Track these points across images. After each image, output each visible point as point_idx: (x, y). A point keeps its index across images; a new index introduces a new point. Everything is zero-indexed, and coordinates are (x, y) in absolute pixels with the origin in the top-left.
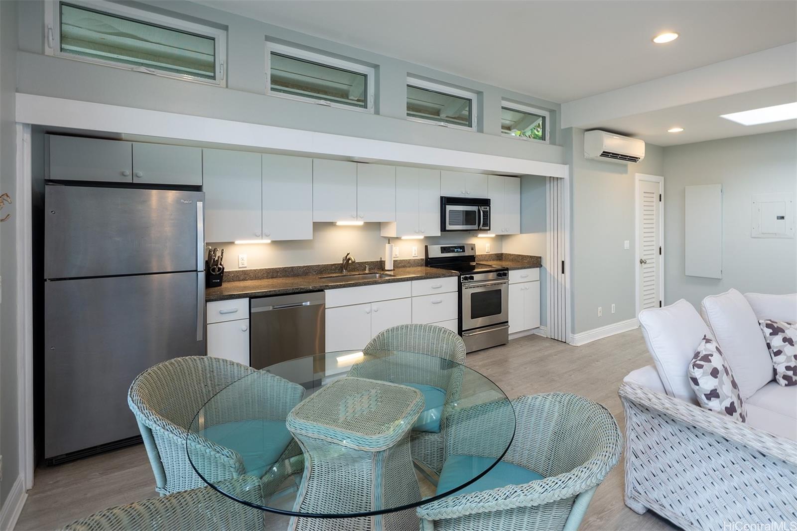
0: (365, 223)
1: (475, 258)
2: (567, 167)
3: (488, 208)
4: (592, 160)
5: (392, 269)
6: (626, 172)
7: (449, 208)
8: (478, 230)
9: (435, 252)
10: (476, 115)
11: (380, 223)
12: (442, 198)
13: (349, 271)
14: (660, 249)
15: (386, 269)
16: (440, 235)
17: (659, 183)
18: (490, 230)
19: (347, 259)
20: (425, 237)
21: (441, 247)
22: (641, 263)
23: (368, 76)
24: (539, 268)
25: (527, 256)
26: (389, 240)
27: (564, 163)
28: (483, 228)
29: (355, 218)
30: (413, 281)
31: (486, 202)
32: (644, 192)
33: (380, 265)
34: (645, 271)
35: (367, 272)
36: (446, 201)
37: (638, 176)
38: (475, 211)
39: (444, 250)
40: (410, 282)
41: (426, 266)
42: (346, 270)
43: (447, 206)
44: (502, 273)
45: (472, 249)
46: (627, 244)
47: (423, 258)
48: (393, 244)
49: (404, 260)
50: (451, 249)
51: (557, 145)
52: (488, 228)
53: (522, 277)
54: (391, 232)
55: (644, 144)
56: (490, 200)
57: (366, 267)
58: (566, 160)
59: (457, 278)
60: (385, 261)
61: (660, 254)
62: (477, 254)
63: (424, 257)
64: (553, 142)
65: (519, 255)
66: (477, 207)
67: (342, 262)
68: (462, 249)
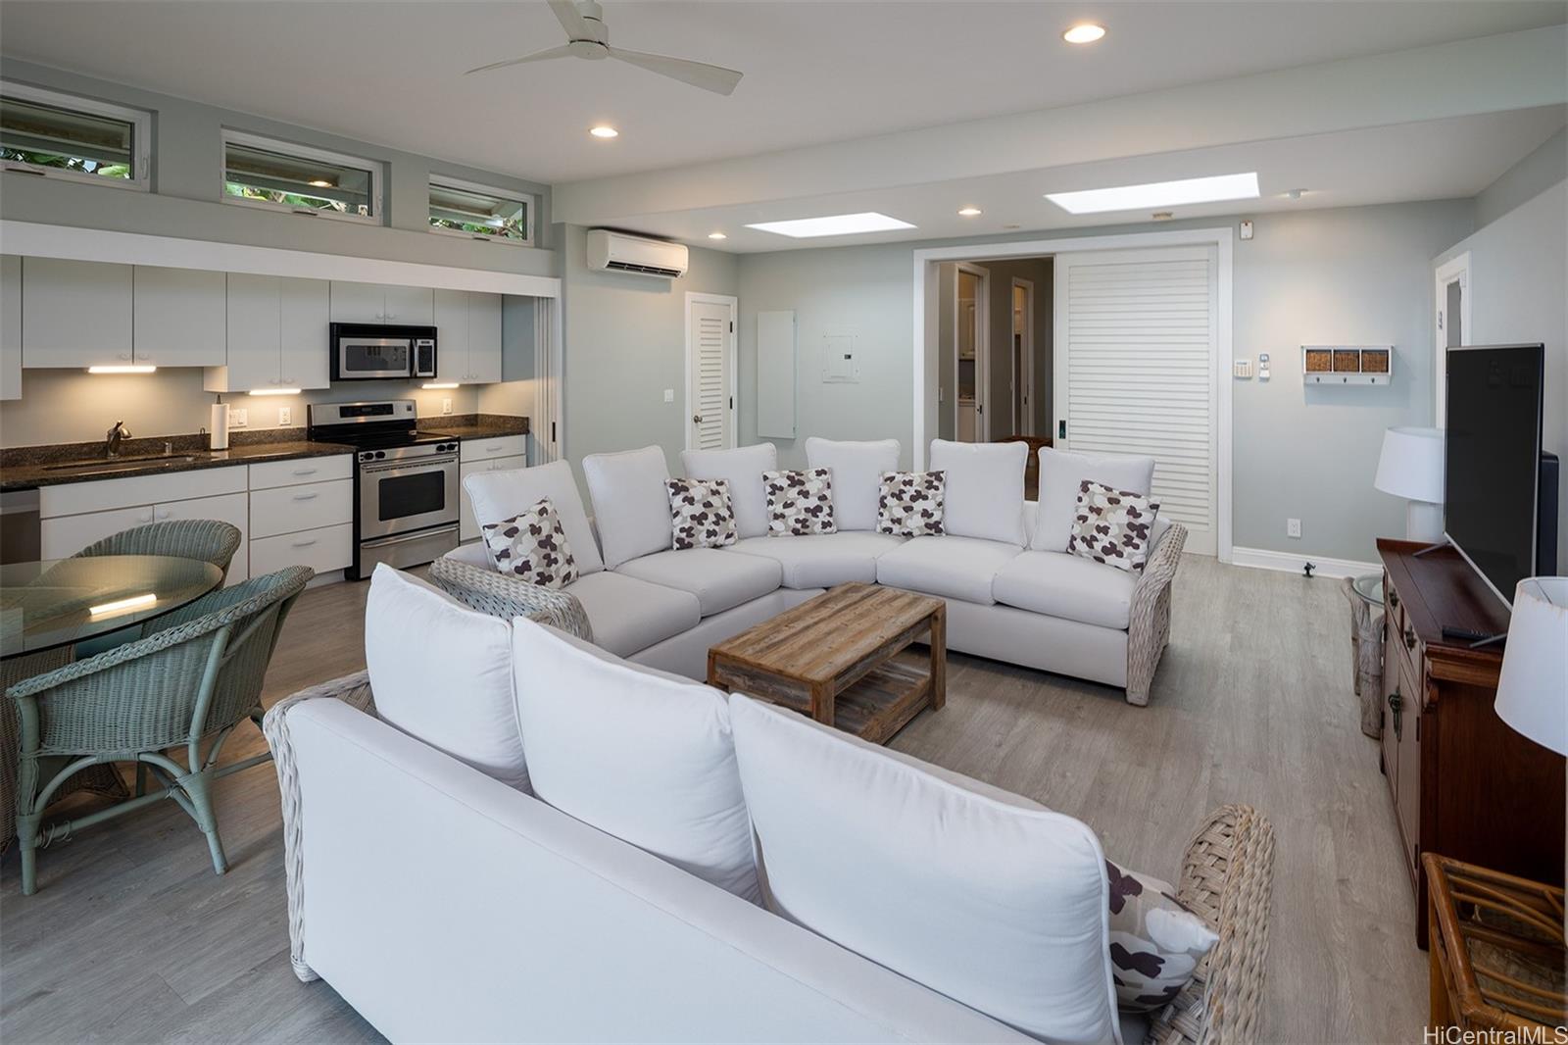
0: (158, 368)
1: (415, 423)
2: (558, 281)
3: (432, 342)
4: (600, 273)
5: (227, 446)
6: (668, 289)
7: (345, 342)
8: (411, 378)
9: (328, 415)
10: (381, 197)
11: (202, 368)
12: (332, 325)
13: (121, 455)
14: (731, 400)
15: (212, 447)
16: (328, 387)
17: (729, 305)
18: (435, 376)
19: (116, 434)
20: (303, 391)
21: (341, 408)
22: (696, 421)
23: (136, 125)
24: (524, 436)
25: (511, 417)
26: (219, 397)
27: (555, 276)
28: (419, 374)
29: (127, 360)
30: (251, 466)
31: (430, 332)
32: (702, 319)
33: (202, 442)
34: (704, 433)
35: (167, 453)
36: (339, 331)
37: (689, 296)
38: (405, 348)
39: (345, 412)
40: (246, 466)
41: (309, 439)
42: (114, 452)
43: (341, 339)
44: (448, 446)
45: (409, 409)
46: (669, 395)
47: (303, 426)
48: (228, 405)
49: (259, 432)
50: (363, 410)
51: (546, 249)
52: (432, 374)
53: (489, 450)
54: (220, 384)
55: (687, 250)
56: (436, 329)
57: (165, 446)
58: (557, 272)
59: (351, 456)
60: (210, 435)
61: (731, 407)
62: (419, 417)
63: (305, 425)
64: (538, 245)
65: (501, 417)
66: (409, 341)
67: (106, 440)
68: (389, 409)
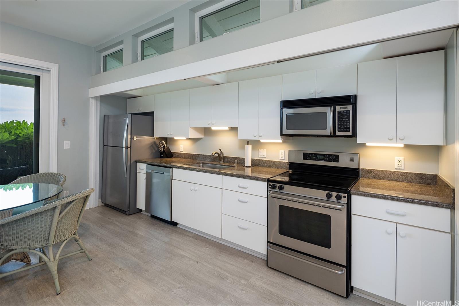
1: (358, 172)
3: (350, 107)
5: (251, 165)
8: (332, 135)
15: (246, 165)
18: (354, 136)
21: (304, 154)
24: (448, 210)
26: (248, 142)
28: (338, 133)
39: (306, 156)
40: (221, 175)
41: (289, 169)
42: (223, 161)
43: (284, 110)
44: (335, 195)
45: (352, 160)
49: (270, 161)
50: (318, 157)
52: (350, 134)
53: (390, 213)
57: (235, 161)
59: (266, 183)
66: (329, 108)
68: (336, 158)
